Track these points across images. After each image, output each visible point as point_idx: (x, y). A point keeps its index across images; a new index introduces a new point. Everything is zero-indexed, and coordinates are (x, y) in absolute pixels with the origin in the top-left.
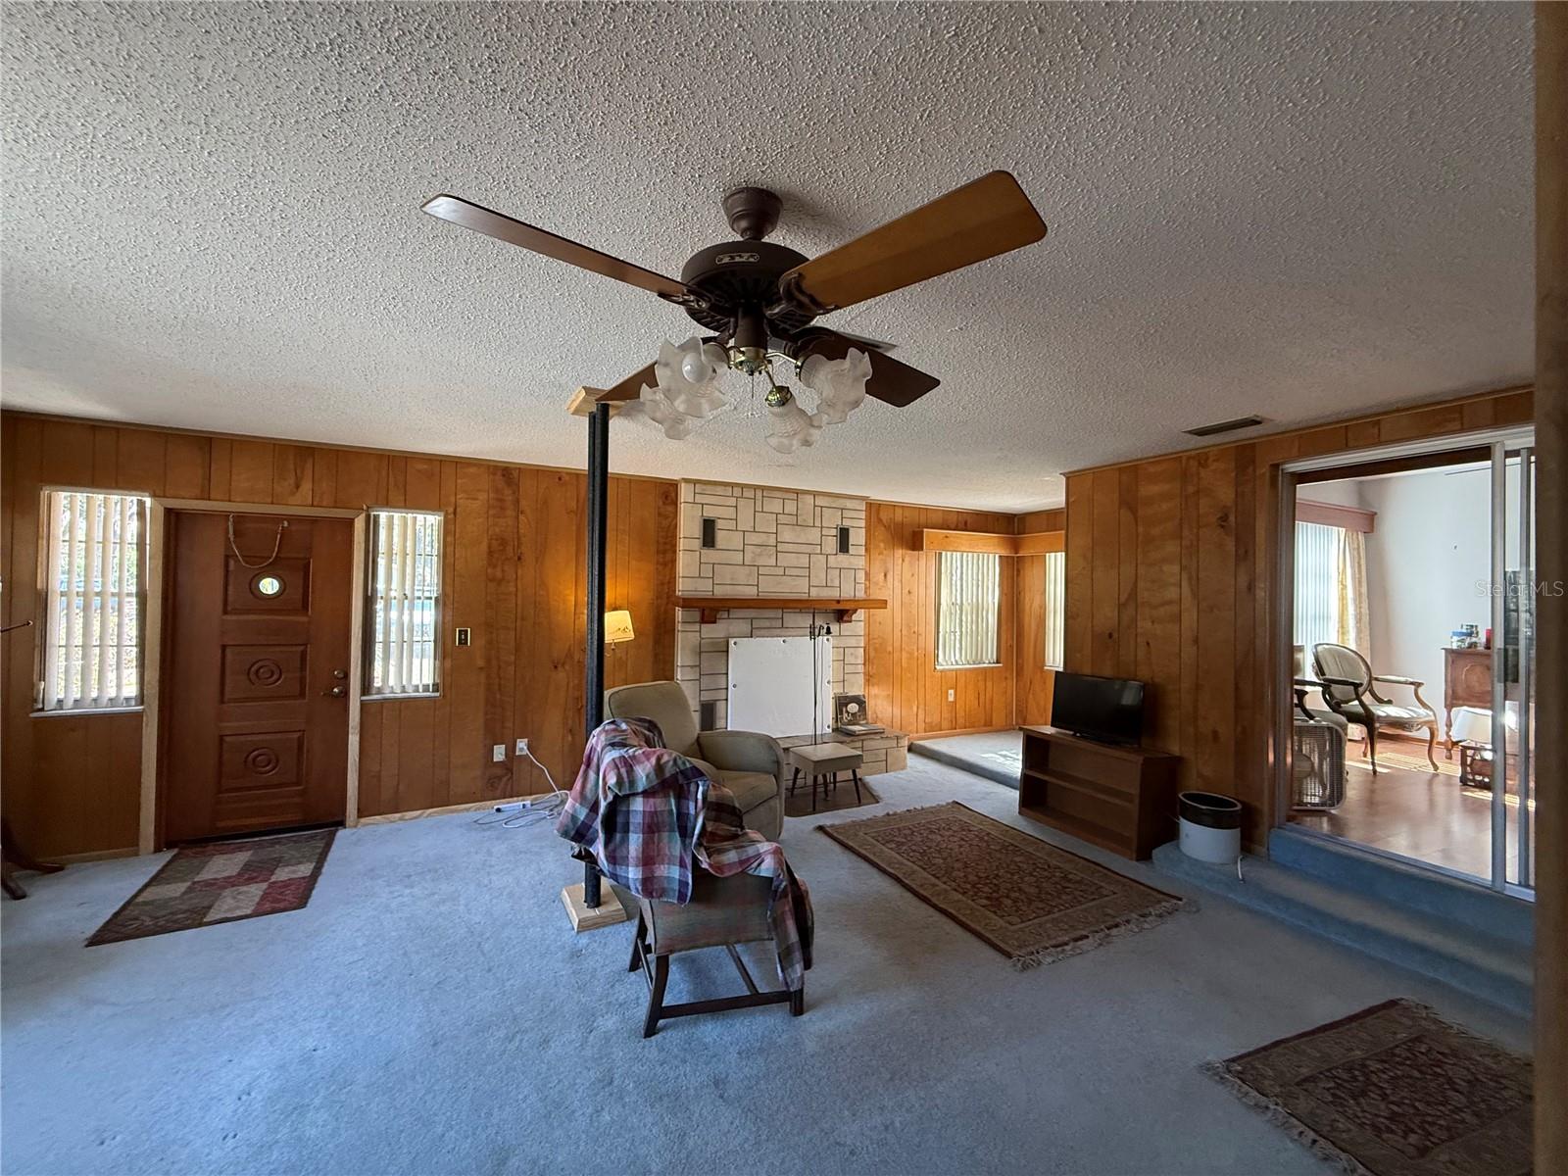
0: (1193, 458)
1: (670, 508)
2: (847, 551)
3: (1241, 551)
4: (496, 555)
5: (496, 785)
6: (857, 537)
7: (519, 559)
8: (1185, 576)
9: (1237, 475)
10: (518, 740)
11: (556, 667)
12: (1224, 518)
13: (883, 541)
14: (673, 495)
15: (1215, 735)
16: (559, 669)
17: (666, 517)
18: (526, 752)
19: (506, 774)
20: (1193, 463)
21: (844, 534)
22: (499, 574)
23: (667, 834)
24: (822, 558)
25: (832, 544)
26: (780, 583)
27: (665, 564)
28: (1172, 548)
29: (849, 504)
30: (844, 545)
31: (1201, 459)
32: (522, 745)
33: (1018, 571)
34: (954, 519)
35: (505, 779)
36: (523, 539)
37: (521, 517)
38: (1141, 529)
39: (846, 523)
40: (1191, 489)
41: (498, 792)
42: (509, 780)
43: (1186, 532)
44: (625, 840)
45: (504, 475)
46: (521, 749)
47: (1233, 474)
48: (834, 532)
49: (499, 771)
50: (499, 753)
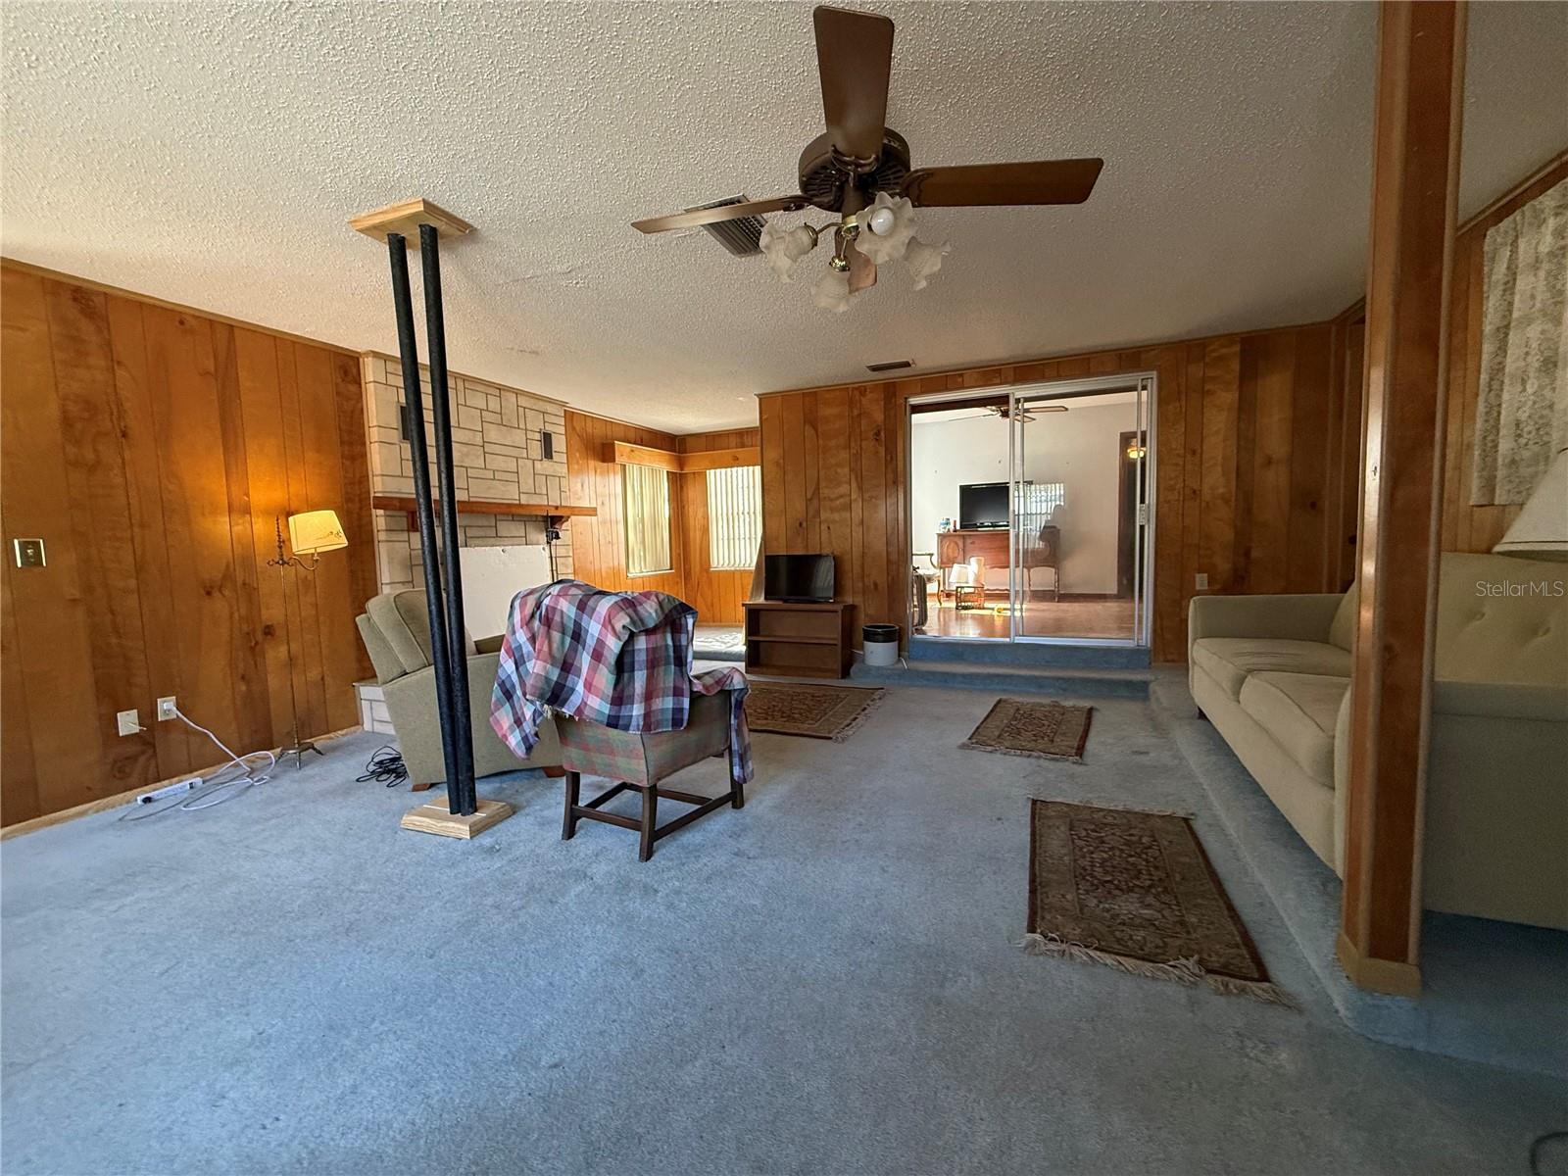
0: (857, 389)
1: (353, 388)
2: (552, 458)
3: (889, 458)
4: (79, 426)
5: (128, 770)
6: (559, 444)
7: (124, 435)
8: (853, 477)
9: (885, 404)
10: (159, 700)
11: (209, 593)
12: (878, 434)
13: (578, 450)
14: (354, 371)
15: (876, 585)
16: (216, 594)
17: (348, 399)
18: (175, 713)
19: (143, 753)
20: (857, 393)
21: (547, 438)
22: (90, 456)
23: (663, 667)
24: (530, 463)
25: (536, 450)
26: (489, 488)
27: (353, 459)
28: (844, 455)
29: (549, 408)
30: (548, 453)
31: (861, 389)
32: (167, 707)
33: (682, 487)
34: (631, 435)
35: (142, 759)
36: (127, 405)
37: (120, 372)
38: (821, 442)
39: (549, 428)
40: (856, 412)
41: (133, 780)
42: (148, 760)
43: (853, 444)
44: (632, 679)
45: (75, 299)
46: (167, 712)
47: (882, 403)
48: (537, 436)
49: (131, 749)
50: (128, 723)
